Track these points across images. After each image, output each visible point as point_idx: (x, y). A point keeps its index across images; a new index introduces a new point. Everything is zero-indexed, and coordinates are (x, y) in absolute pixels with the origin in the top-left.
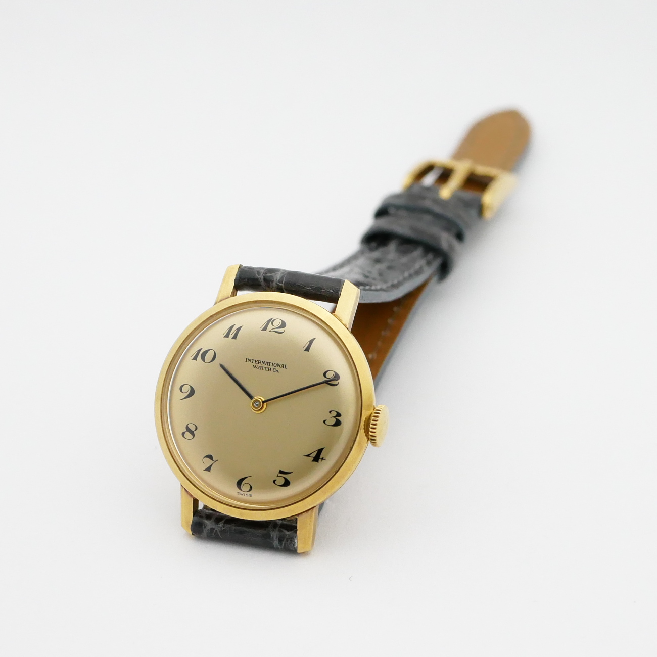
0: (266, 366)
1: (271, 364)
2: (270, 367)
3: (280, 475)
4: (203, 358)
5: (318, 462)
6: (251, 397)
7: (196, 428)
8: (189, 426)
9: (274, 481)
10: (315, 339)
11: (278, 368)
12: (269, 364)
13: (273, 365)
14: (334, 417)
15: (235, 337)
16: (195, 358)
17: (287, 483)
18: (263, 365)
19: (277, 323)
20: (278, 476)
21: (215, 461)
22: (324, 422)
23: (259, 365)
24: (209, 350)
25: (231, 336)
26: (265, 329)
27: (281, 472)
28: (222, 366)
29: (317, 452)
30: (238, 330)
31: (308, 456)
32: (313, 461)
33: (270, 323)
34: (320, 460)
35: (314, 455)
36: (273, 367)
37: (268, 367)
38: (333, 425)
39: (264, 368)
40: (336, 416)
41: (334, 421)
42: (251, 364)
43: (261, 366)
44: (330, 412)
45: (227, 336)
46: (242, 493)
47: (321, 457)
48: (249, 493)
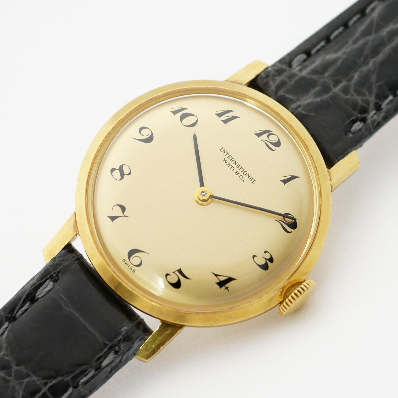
0: (236, 168)
1: (241, 170)
2: (239, 171)
3: (177, 273)
4: (182, 117)
5: (221, 287)
6: (202, 185)
7: (130, 174)
8: (124, 166)
9: (167, 275)
10: (298, 177)
11: (246, 178)
12: (240, 168)
13: (244, 171)
14: (266, 259)
15: (225, 122)
16: (175, 113)
17: (177, 285)
18: (234, 165)
19: (273, 138)
20: (174, 272)
21: (125, 216)
22: (254, 256)
23: (230, 162)
24: (193, 115)
25: (223, 118)
26: (259, 135)
27: (180, 271)
28: (195, 137)
29: (226, 278)
30: (234, 118)
31: (216, 275)
32: (218, 284)
33: (267, 134)
34: (224, 288)
35: (222, 279)
36: (242, 174)
37: (238, 170)
38: (260, 266)
39: (232, 168)
40: (268, 260)
41: (263, 262)
42: (223, 156)
43: (232, 164)
44: (265, 252)
45: (219, 115)
46: (128, 262)
47: (226, 286)
48: (134, 268)
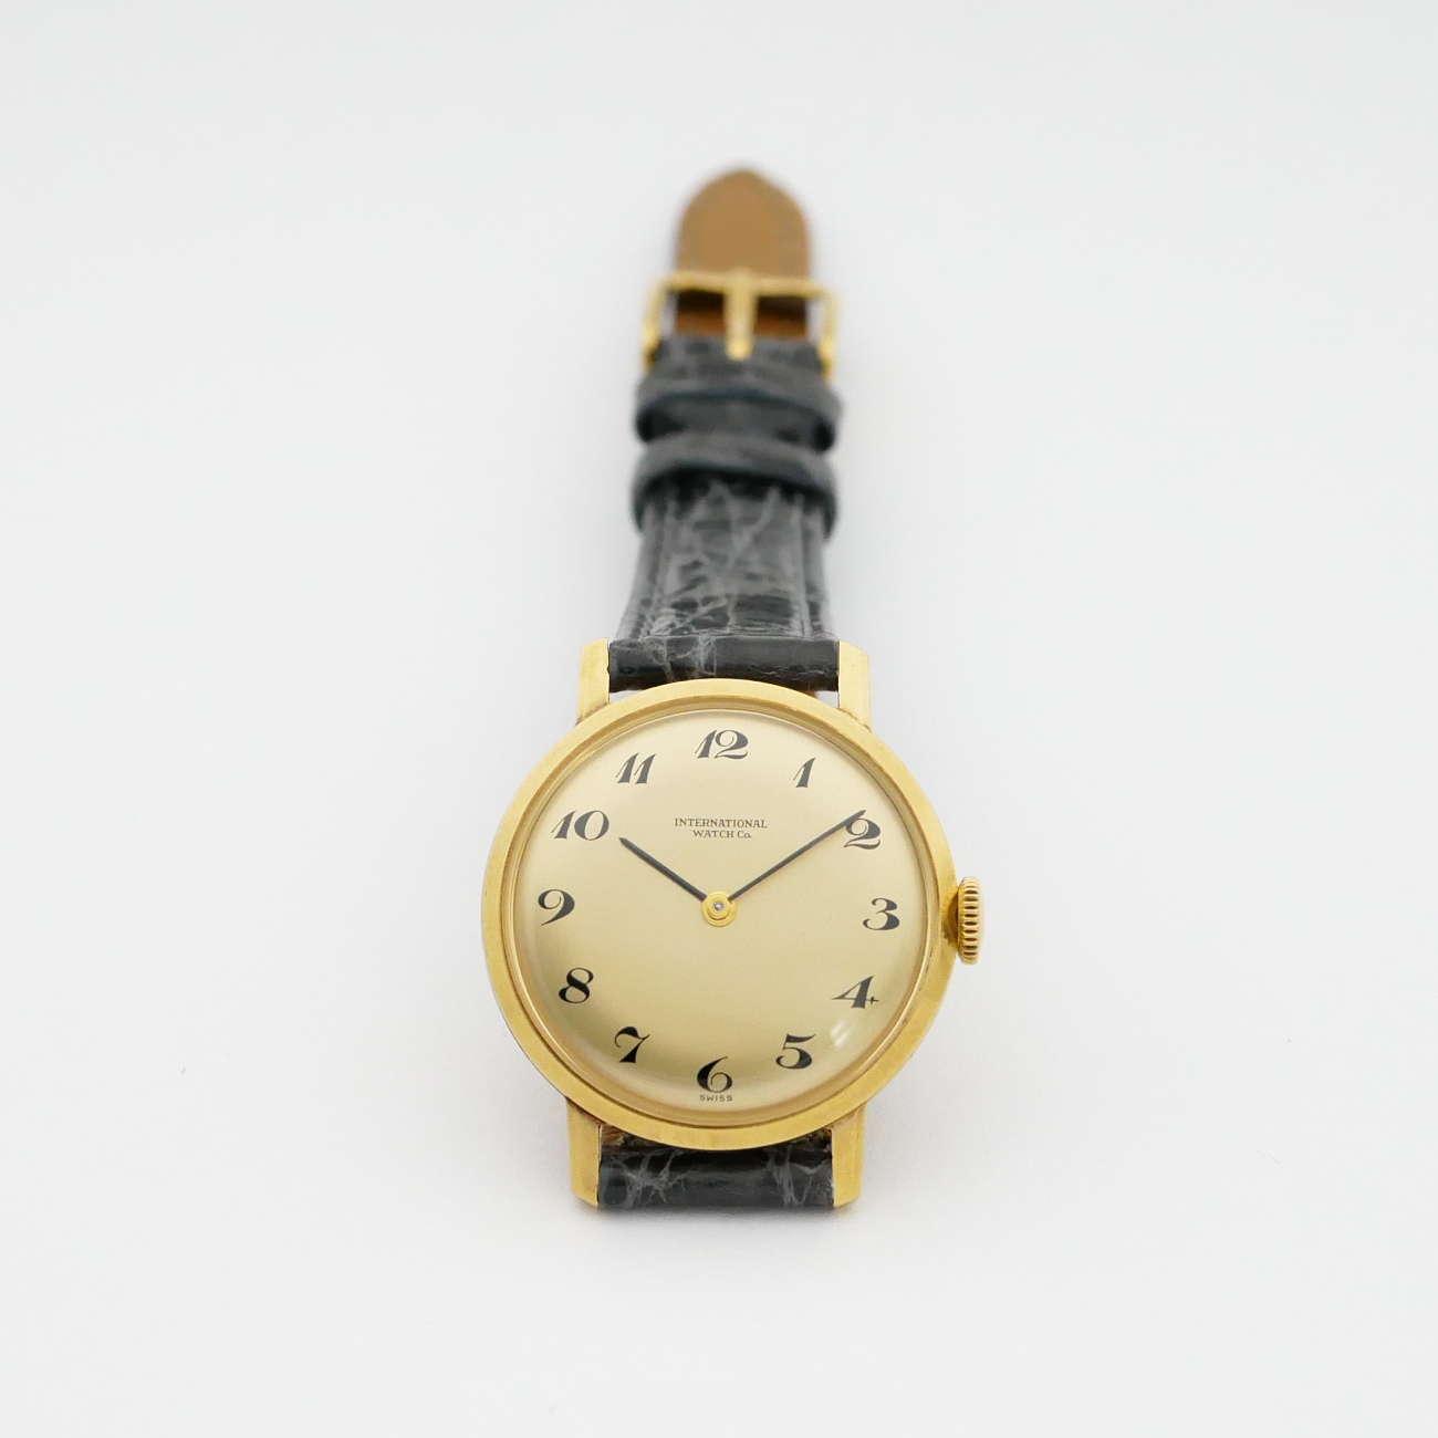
0: (721, 828)
1: (731, 824)
2: (730, 830)
3: (788, 1045)
4: (580, 829)
5: (863, 1006)
6: (701, 897)
7: (591, 977)
8: (573, 974)
9: (778, 1061)
10: (813, 760)
11: (747, 830)
12: (726, 824)
13: (736, 823)
14: (883, 911)
15: (643, 779)
16: (562, 834)
17: (805, 1060)
18: (715, 828)
19: (729, 739)
20: (784, 1048)
21: (644, 1039)
22: (865, 923)
23: (706, 828)
24: (591, 813)
25: (634, 777)
26: (705, 753)
27: (790, 1039)
28: (625, 842)
29: (858, 988)
30: (648, 763)
31: (842, 997)
32: (855, 1006)
33: (714, 741)
34: (868, 1003)
35: (854, 994)
36: (738, 829)
37: (726, 829)
38: (884, 928)
39: (718, 834)
40: (888, 909)
41: (884, 919)
42: (688, 830)
43: (710, 829)
44: (874, 902)
45: (626, 778)
46: (710, 1094)
47: (869, 997)
48: (725, 1094)
